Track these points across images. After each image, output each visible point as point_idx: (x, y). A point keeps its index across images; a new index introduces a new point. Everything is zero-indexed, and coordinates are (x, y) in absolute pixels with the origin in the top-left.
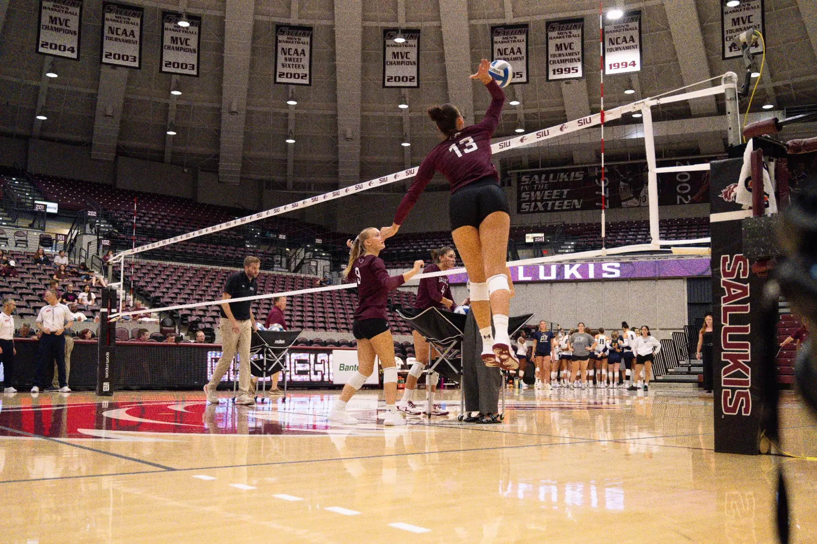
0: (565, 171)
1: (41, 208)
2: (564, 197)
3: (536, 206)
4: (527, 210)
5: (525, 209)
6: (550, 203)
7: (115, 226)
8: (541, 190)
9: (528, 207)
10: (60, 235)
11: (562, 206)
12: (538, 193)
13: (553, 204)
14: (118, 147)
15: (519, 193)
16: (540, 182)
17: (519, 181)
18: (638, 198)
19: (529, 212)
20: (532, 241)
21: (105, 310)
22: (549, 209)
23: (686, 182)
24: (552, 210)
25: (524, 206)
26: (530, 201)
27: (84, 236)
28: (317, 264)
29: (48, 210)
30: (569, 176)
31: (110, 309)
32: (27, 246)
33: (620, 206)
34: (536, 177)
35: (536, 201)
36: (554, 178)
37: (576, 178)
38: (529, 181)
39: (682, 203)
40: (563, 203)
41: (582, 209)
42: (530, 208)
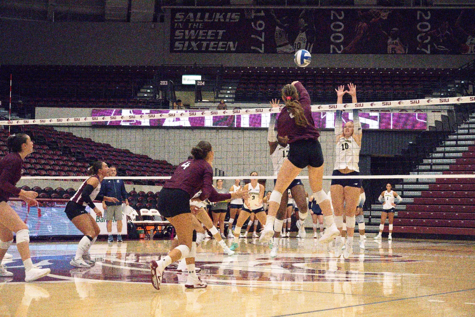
0: (220, 11)
2: (220, 38)
3: (190, 45)
4: (180, 49)
5: (178, 48)
6: (205, 44)
8: (195, 30)
9: (181, 45)
11: (217, 48)
12: (193, 32)
13: (208, 45)
15: (173, 30)
16: (195, 20)
17: (173, 17)
18: (292, 45)
19: (182, 51)
22: (203, 49)
23: (339, 32)
24: (207, 51)
25: (177, 44)
26: (184, 39)
30: (225, 17)
33: (275, 52)
34: (191, 15)
35: (190, 40)
36: (210, 17)
37: (232, 19)
38: (184, 18)
39: (335, 52)
40: (218, 44)
41: (237, 52)
42: (183, 47)
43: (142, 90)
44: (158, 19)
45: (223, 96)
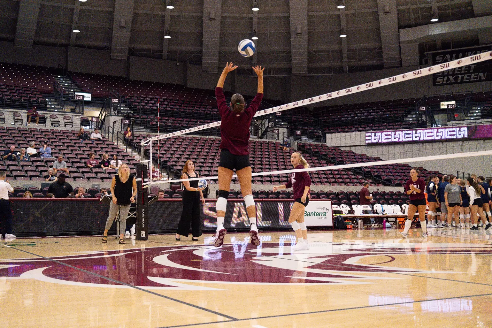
0: (471, 50)
1: (80, 98)
2: (472, 71)
3: (448, 79)
4: (441, 83)
5: (439, 82)
6: (460, 76)
7: (131, 109)
9: (442, 80)
10: (94, 117)
11: (470, 79)
13: (463, 78)
14: (130, 50)
17: (434, 60)
19: (442, 84)
20: (446, 107)
21: (140, 179)
22: (459, 81)
24: (462, 82)
25: (438, 79)
26: (443, 75)
27: (110, 117)
28: (278, 131)
29: (85, 99)
31: (143, 179)
32: (72, 126)
34: (448, 56)
35: (448, 75)
36: (463, 56)
38: (443, 59)
40: (470, 76)
41: (486, 80)
42: (443, 81)
43: (409, 116)
44: (423, 63)
45: (472, 115)
